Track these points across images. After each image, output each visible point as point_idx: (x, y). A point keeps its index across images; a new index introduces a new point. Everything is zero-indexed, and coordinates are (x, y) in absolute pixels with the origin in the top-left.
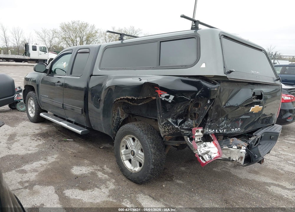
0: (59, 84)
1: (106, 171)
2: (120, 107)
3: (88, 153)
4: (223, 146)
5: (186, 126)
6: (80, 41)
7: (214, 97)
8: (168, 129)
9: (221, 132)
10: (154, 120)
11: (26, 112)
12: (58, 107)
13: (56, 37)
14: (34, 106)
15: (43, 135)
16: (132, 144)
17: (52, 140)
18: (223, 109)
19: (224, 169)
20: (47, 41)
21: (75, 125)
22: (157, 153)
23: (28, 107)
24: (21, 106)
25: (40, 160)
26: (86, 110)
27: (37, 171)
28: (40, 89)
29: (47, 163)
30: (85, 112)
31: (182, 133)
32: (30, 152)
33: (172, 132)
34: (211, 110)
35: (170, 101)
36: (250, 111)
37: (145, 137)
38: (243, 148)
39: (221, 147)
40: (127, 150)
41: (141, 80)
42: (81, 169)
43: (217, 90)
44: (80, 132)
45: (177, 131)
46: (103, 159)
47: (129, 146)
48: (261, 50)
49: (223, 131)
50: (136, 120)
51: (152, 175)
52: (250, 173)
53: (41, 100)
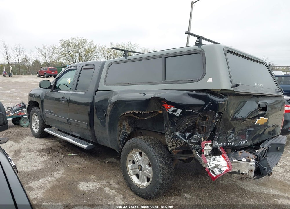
0: (63, 99)
1: (113, 186)
2: (126, 121)
3: (94, 168)
4: (232, 159)
5: (195, 140)
6: (79, 56)
7: (222, 110)
8: (176, 143)
9: (229, 145)
10: (160, 134)
11: (30, 127)
12: (62, 123)
13: (56, 53)
14: (38, 121)
15: (48, 151)
16: (139, 159)
17: (57, 155)
18: (231, 122)
19: (231, 182)
20: (47, 57)
21: (80, 140)
22: (166, 167)
23: (32, 123)
24: (24, 121)
25: (46, 176)
26: (91, 125)
27: (44, 188)
28: (44, 104)
29: (54, 179)
30: (90, 126)
31: (190, 147)
32: (36, 169)
33: (180, 146)
34: (218, 124)
35: (178, 115)
36: (256, 123)
37: (153, 151)
38: (252, 161)
39: (231, 160)
40: (134, 165)
41: (145, 94)
42: (88, 185)
43: (225, 104)
44: (85, 147)
45: (185, 145)
46: (109, 174)
47: (136, 160)
48: (262, 63)
49: (231, 144)
50: (141, 134)
51: (161, 190)
52: (257, 185)
53: (45, 116)
